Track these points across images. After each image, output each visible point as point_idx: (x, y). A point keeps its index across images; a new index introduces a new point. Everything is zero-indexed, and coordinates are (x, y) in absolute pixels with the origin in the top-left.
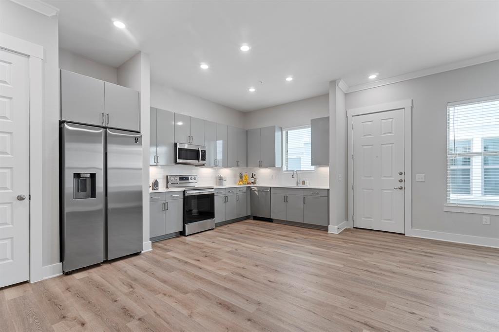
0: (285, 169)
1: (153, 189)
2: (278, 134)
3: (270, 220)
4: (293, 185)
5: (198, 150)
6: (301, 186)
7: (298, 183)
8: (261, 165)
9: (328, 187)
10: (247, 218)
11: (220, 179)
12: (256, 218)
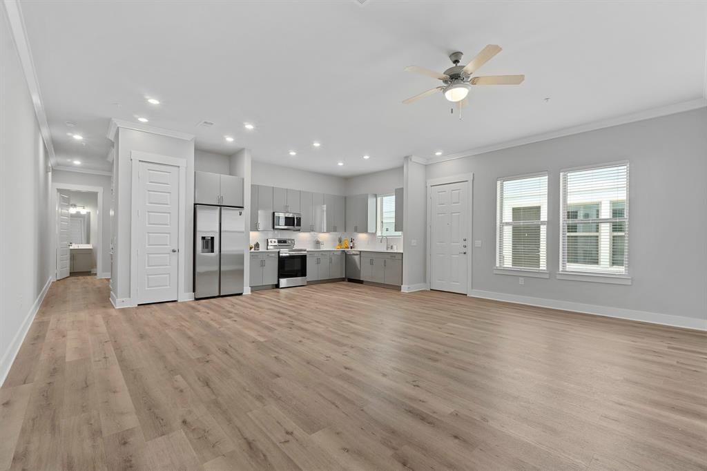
0: (379, 233)
1: (255, 249)
2: (371, 201)
3: (361, 282)
4: (384, 250)
5: (294, 218)
6: (390, 251)
7: (387, 248)
8: (356, 230)
9: (402, 251)
10: (343, 280)
11: (318, 243)
12: (351, 280)
